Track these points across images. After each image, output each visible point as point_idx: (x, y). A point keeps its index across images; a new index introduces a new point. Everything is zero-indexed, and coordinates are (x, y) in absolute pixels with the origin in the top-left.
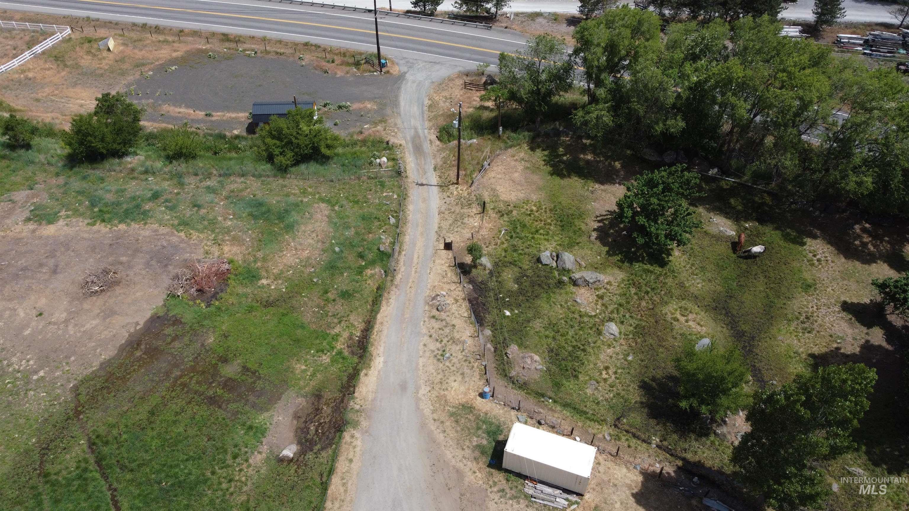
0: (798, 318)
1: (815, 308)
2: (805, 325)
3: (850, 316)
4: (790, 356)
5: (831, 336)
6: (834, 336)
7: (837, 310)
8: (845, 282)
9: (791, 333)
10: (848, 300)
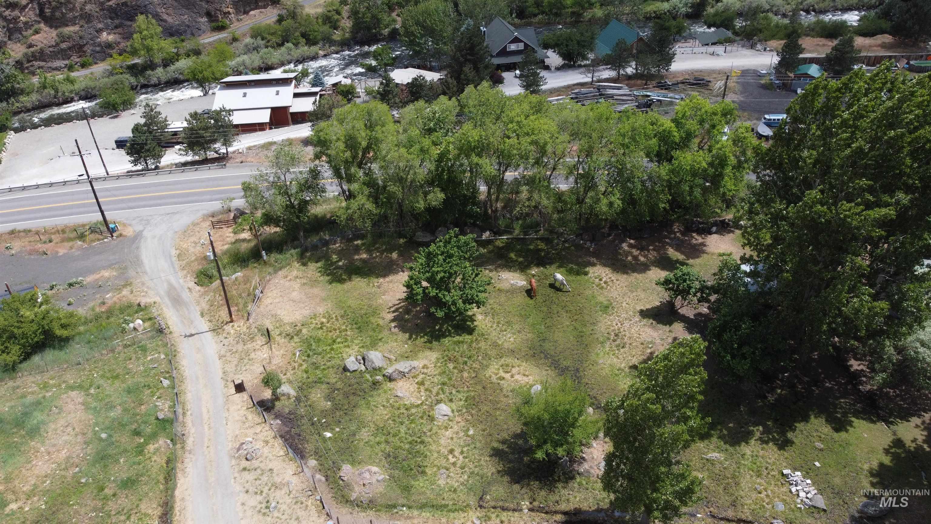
0: (609, 339)
1: (619, 324)
2: (617, 343)
3: (651, 321)
4: (616, 375)
5: (642, 344)
6: (645, 343)
7: (638, 320)
8: (634, 294)
9: (608, 353)
10: (642, 308)
